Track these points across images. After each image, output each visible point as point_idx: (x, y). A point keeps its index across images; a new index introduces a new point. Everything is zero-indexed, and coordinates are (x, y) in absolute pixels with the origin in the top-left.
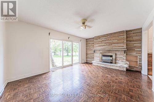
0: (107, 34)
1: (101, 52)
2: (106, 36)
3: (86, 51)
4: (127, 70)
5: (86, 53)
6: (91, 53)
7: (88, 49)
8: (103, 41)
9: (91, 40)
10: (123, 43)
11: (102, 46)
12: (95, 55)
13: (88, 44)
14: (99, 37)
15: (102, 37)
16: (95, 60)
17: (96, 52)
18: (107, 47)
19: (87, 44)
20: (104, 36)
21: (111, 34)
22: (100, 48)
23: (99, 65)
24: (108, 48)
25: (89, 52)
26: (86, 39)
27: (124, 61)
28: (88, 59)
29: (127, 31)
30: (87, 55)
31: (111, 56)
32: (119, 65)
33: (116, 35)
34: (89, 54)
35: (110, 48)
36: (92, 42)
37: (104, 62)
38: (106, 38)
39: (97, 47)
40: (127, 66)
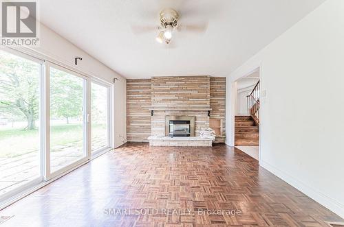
0: (180, 77)
1: (167, 113)
2: (177, 81)
3: (128, 113)
4: (214, 144)
5: (128, 118)
6: (142, 118)
7: (131, 106)
8: (171, 89)
9: (142, 85)
10: (206, 97)
11: (170, 100)
12: (155, 120)
13: (133, 93)
14: (162, 80)
15: (169, 81)
16: (153, 133)
17: (154, 113)
18: (181, 104)
19: (128, 93)
20: (174, 79)
21: (188, 78)
22: (165, 105)
23: (165, 144)
24: (181, 106)
25: (135, 115)
26: (128, 81)
27: (209, 129)
28: (133, 134)
29: (212, 79)
30: (128, 123)
31: (188, 122)
32: (202, 137)
33: (196, 81)
34: (137, 119)
35: (185, 106)
36: (143, 88)
37: (175, 136)
38: (178, 85)
39: (158, 103)
40: (213, 138)
